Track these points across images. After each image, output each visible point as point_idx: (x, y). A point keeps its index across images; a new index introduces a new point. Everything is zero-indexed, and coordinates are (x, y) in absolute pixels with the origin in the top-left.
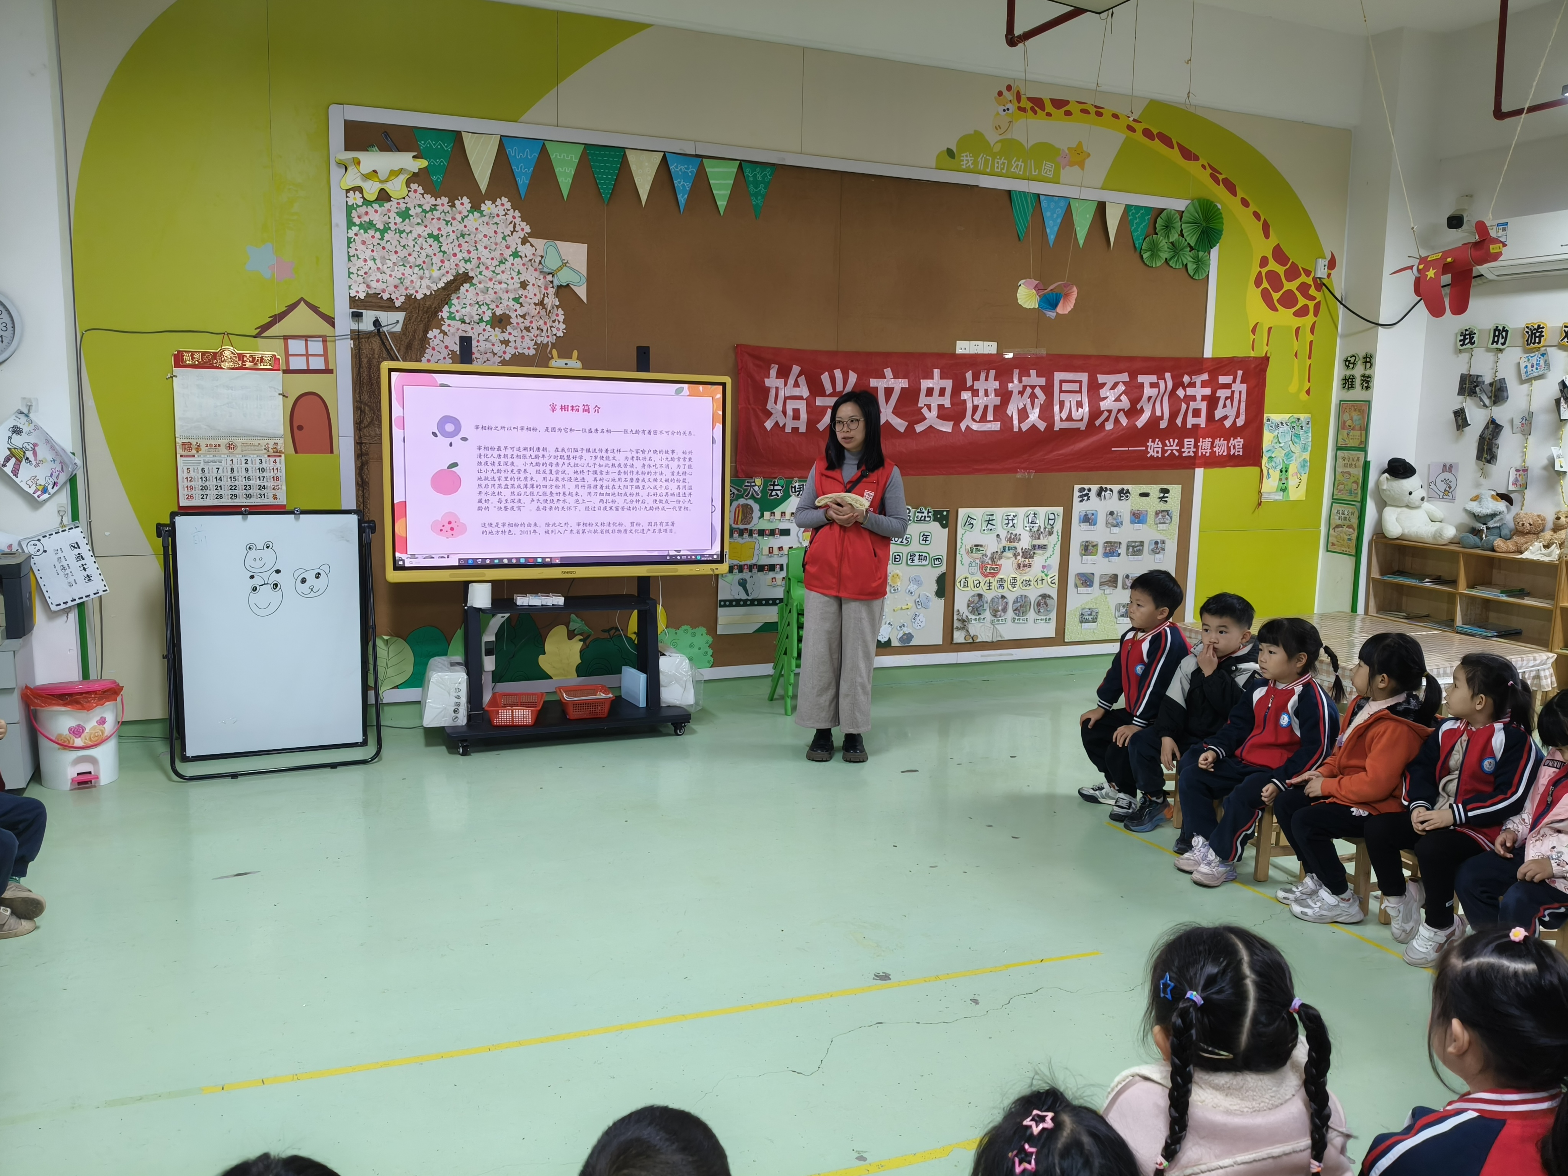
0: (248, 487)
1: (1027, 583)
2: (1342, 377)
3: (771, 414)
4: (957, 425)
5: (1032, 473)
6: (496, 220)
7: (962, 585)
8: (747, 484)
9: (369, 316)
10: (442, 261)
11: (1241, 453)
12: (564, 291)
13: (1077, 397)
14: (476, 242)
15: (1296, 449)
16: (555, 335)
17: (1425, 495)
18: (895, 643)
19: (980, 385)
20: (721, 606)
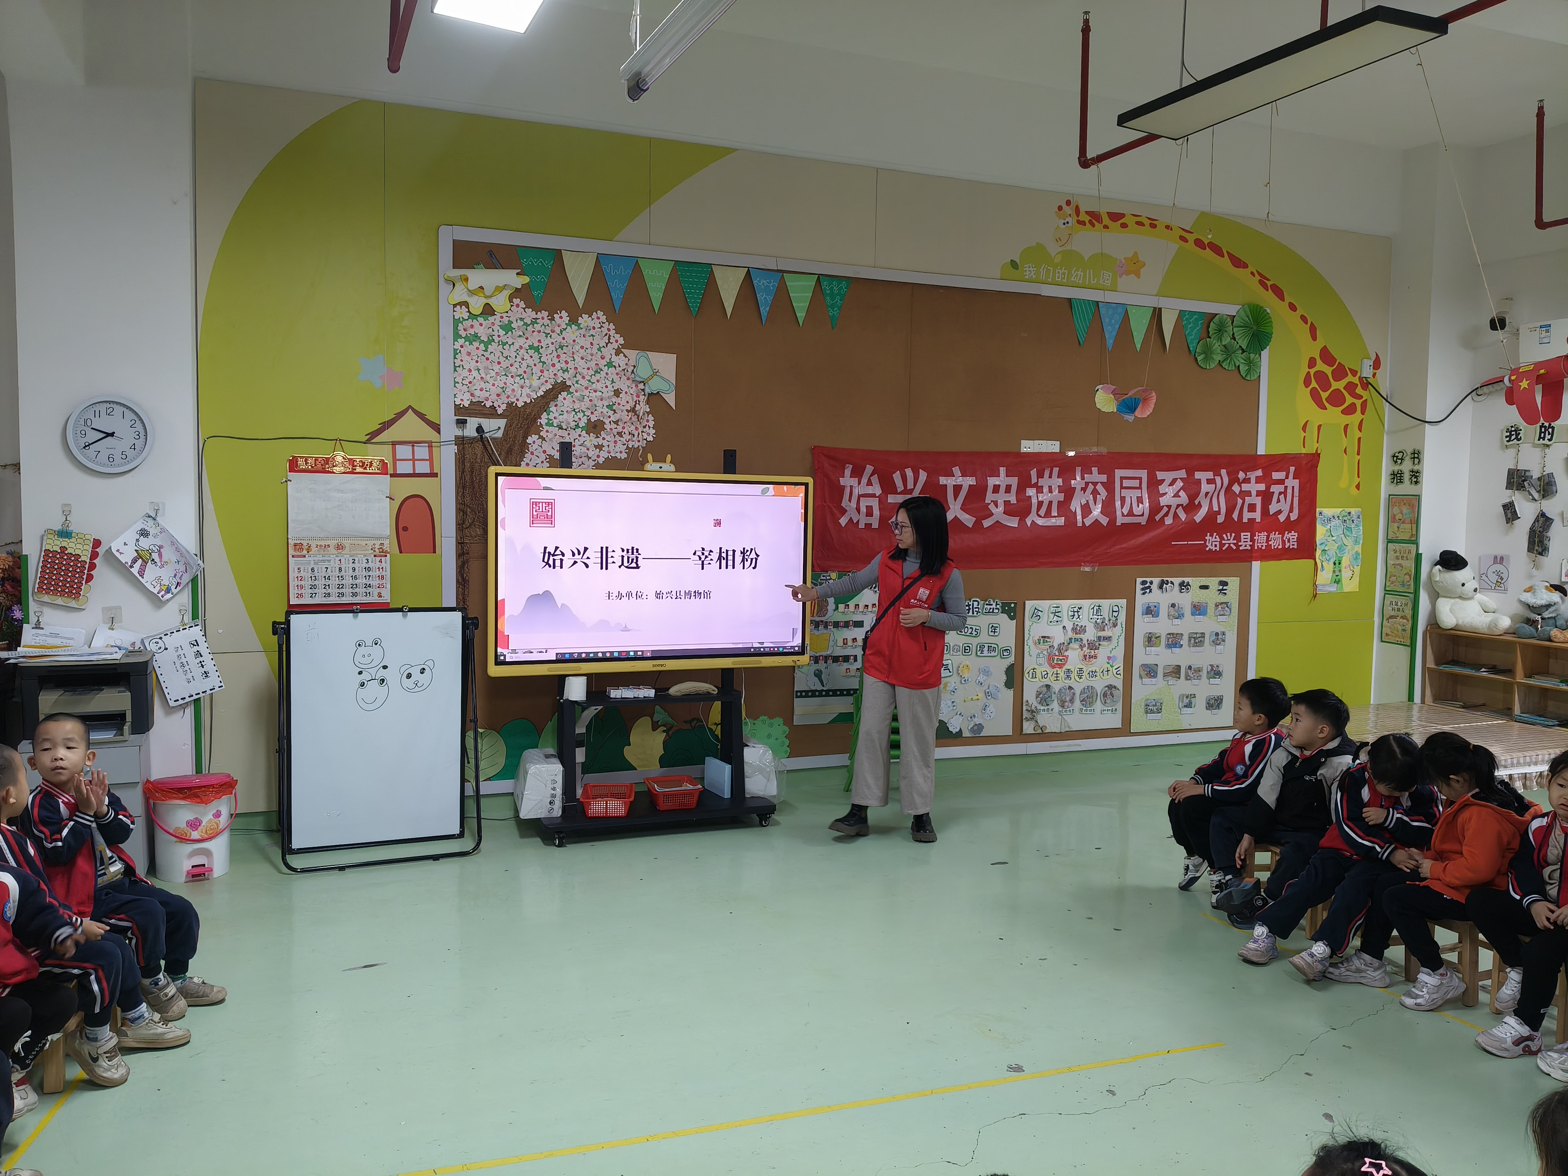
0: (355, 586)
1: (1093, 674)
2: (1390, 472)
3: (846, 511)
4: (1022, 520)
5: (1096, 566)
6: (592, 332)
7: (1031, 676)
8: (822, 578)
9: (473, 423)
10: (542, 371)
11: (1295, 547)
12: (654, 398)
13: (1138, 493)
14: (573, 353)
15: (1349, 542)
16: (646, 439)
17: (1477, 586)
18: (966, 734)
19: (1044, 482)
20: (797, 697)
